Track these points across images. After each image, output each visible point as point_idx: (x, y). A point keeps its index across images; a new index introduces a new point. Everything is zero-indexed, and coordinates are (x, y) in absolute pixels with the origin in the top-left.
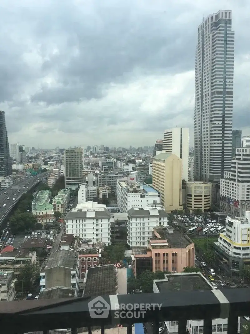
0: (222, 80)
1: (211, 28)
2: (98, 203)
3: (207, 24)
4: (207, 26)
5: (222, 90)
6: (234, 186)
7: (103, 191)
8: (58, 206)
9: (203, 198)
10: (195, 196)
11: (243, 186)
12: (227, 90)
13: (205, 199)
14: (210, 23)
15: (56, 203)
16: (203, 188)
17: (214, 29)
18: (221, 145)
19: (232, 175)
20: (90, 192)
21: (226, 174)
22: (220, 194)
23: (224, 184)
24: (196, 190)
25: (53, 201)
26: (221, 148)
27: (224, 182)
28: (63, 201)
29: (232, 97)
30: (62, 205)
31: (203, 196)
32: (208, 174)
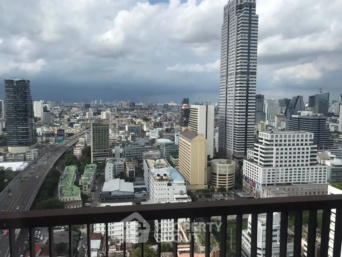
0: (247, 61)
1: (237, 10)
2: (125, 181)
3: (232, 5)
4: (232, 8)
5: (246, 71)
6: (256, 169)
7: (130, 168)
8: (85, 187)
9: (227, 177)
10: (219, 175)
11: (265, 170)
12: (250, 71)
13: (229, 178)
14: (235, 5)
15: (83, 184)
16: (227, 167)
17: (239, 12)
18: (244, 123)
19: (255, 154)
20: (117, 167)
21: (249, 152)
22: (243, 175)
23: (247, 166)
24: (220, 169)
25: (80, 182)
26: (244, 126)
27: (247, 163)
28: (90, 182)
29: (255, 78)
30: (89, 186)
31: (227, 175)
32: (232, 150)
